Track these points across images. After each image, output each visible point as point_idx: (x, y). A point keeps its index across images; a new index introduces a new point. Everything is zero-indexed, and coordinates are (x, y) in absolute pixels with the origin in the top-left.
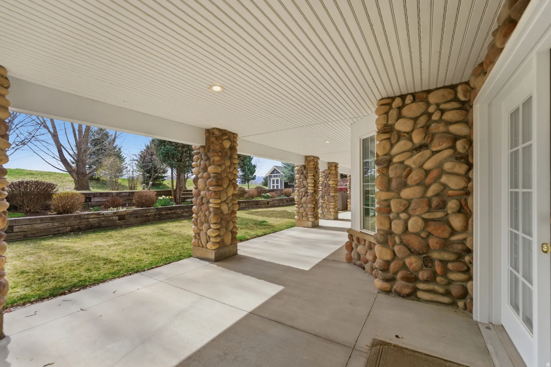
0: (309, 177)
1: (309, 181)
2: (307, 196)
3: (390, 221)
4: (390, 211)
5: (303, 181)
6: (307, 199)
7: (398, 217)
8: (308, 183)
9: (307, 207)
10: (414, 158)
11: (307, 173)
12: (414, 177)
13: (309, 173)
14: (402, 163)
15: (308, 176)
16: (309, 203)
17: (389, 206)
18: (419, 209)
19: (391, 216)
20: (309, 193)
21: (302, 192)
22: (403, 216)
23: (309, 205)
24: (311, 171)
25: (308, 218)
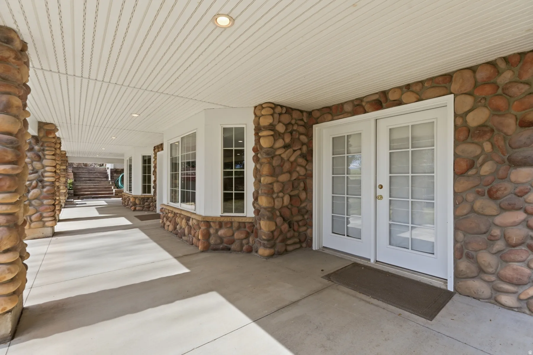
0: (47, 157)
1: (46, 162)
2: (43, 187)
3: (274, 199)
4: (273, 192)
5: (32, 162)
6: (41, 191)
7: (278, 197)
8: (44, 167)
9: (42, 204)
10: (287, 152)
11: (43, 150)
12: (287, 166)
13: (47, 150)
14: (280, 155)
15: (44, 155)
16: (46, 198)
17: (272, 189)
18: (290, 189)
19: (275, 196)
20: (47, 182)
21: (31, 181)
22: (281, 194)
23: (45, 202)
24: (51, 147)
25: (44, 222)
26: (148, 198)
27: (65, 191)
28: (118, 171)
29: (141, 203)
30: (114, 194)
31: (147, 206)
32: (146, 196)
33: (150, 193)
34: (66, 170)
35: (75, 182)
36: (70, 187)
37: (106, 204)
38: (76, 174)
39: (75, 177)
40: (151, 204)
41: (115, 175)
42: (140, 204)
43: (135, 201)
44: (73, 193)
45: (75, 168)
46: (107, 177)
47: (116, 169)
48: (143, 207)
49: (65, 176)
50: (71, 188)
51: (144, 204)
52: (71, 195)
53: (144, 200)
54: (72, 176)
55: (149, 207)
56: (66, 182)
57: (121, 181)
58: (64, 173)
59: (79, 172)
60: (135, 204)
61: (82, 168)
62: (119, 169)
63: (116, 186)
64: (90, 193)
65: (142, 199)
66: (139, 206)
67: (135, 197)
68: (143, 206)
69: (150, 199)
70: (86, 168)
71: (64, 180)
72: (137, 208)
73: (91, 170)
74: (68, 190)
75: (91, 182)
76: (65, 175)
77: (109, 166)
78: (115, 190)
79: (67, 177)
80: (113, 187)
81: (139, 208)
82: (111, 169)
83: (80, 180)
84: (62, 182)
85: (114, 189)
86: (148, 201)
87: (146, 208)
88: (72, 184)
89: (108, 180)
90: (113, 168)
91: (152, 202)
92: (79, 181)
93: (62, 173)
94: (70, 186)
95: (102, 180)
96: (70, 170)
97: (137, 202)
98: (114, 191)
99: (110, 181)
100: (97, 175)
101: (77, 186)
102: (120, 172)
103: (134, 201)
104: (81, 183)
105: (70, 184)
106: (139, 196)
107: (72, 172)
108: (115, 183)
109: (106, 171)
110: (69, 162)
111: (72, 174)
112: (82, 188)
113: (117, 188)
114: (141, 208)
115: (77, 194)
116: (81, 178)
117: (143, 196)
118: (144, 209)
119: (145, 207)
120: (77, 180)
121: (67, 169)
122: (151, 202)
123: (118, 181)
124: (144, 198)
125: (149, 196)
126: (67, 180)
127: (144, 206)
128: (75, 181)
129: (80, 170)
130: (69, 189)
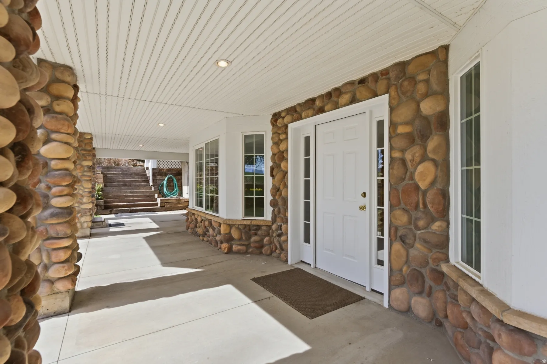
26: (259, 227)
27: (90, 206)
28: (162, 171)
29: (244, 238)
30: (159, 205)
31: (257, 245)
32: (254, 223)
33: (263, 215)
34: (92, 168)
35: (105, 188)
36: (99, 196)
37: (155, 226)
38: (106, 176)
39: (105, 181)
40: (265, 240)
41: (159, 177)
42: (240, 239)
43: (230, 232)
44: (103, 204)
45: (105, 168)
46: (147, 181)
47: (160, 169)
48: (248, 246)
49: (91, 179)
50: (100, 198)
51: (249, 238)
52: (100, 207)
53: (250, 230)
54: (101, 180)
55: (262, 247)
56: (93, 188)
57: (166, 187)
58: (89, 174)
59: (111, 174)
60: (229, 239)
61: (114, 168)
62: (163, 169)
63: (160, 193)
64: (126, 204)
65: (244, 228)
66: (238, 243)
67: (231, 223)
68: (246, 243)
69: (264, 228)
70: (118, 168)
71: (90, 186)
72: (235, 248)
73: (126, 171)
74: (96, 200)
75: (127, 188)
76: (90, 176)
77: (150, 165)
78: (161, 200)
79: (93, 181)
80: (156, 195)
81: (239, 247)
82: (153, 169)
83: (111, 184)
84: (86, 190)
85: (158, 197)
86: (259, 232)
87: (255, 247)
88: (102, 190)
89: (150, 184)
90: (156, 168)
91: (268, 235)
92: (111, 186)
93: (85, 174)
94: (98, 194)
95: (140, 185)
96: (99, 171)
97: (235, 234)
98: (159, 201)
99: (152, 185)
100: (133, 177)
101: (108, 193)
102: (165, 174)
103: (227, 232)
104: (113, 189)
105: (98, 190)
106: (238, 223)
107: (102, 174)
108: (159, 189)
109: (145, 171)
110: (96, 157)
111: (102, 175)
112: (114, 197)
113: (163, 197)
114: (243, 248)
115: (109, 205)
116: (113, 181)
117: (248, 223)
118: (251, 250)
119: (252, 245)
120: (107, 185)
121: (94, 168)
122: (266, 236)
123: (162, 186)
124: (249, 225)
125: (262, 223)
126: (94, 185)
127: (249, 244)
128: (105, 186)
129: (111, 171)
130: (98, 199)
